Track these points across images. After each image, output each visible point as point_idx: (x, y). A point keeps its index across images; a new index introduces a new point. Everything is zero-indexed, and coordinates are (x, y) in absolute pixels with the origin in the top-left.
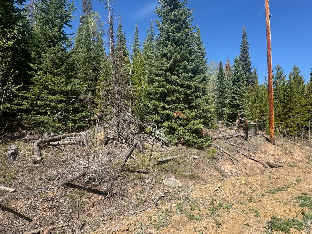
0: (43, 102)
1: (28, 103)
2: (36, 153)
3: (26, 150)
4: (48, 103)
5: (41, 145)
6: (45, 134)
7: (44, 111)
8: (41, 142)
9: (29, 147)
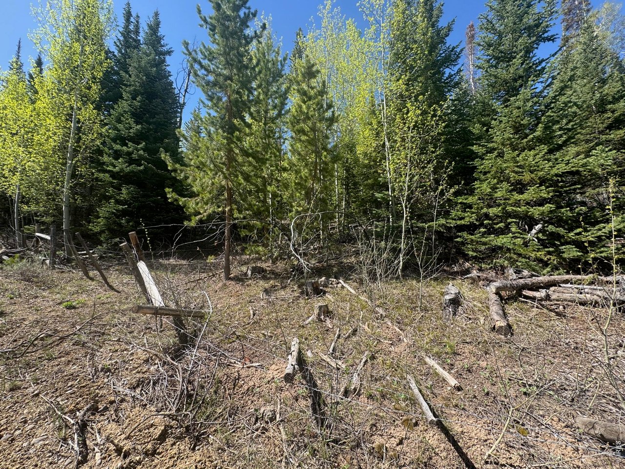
0: (500, 209)
1: (473, 213)
2: (495, 309)
3: (474, 299)
4: (509, 209)
5: (503, 293)
6: (510, 272)
7: (502, 225)
8: (504, 288)
9: (478, 294)
